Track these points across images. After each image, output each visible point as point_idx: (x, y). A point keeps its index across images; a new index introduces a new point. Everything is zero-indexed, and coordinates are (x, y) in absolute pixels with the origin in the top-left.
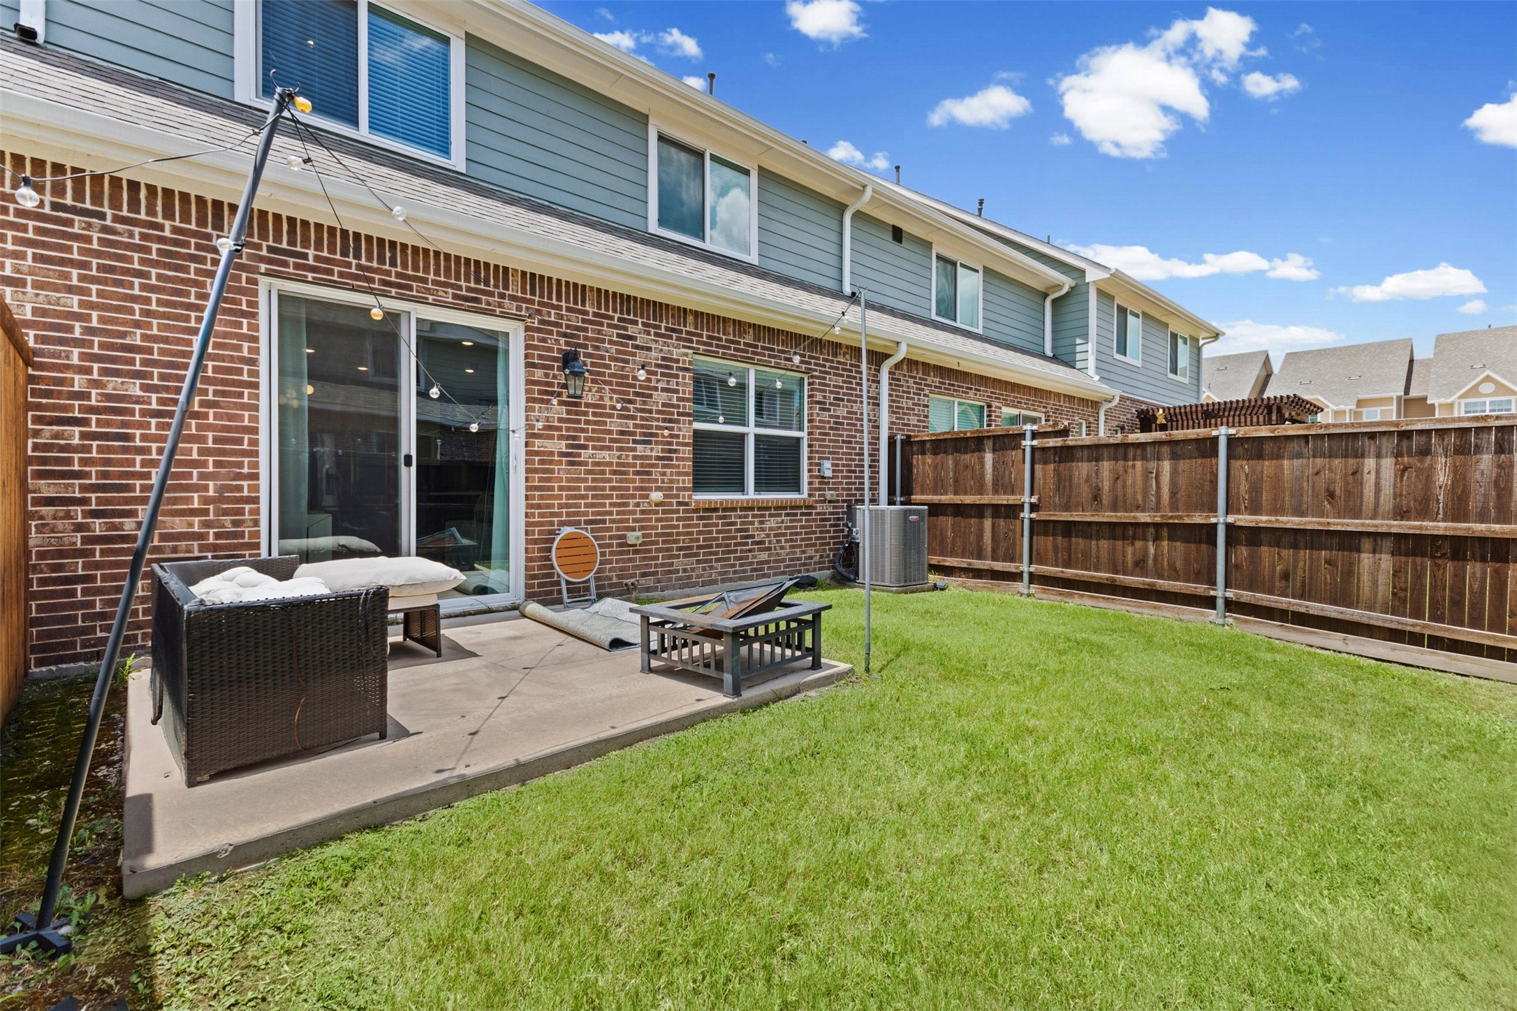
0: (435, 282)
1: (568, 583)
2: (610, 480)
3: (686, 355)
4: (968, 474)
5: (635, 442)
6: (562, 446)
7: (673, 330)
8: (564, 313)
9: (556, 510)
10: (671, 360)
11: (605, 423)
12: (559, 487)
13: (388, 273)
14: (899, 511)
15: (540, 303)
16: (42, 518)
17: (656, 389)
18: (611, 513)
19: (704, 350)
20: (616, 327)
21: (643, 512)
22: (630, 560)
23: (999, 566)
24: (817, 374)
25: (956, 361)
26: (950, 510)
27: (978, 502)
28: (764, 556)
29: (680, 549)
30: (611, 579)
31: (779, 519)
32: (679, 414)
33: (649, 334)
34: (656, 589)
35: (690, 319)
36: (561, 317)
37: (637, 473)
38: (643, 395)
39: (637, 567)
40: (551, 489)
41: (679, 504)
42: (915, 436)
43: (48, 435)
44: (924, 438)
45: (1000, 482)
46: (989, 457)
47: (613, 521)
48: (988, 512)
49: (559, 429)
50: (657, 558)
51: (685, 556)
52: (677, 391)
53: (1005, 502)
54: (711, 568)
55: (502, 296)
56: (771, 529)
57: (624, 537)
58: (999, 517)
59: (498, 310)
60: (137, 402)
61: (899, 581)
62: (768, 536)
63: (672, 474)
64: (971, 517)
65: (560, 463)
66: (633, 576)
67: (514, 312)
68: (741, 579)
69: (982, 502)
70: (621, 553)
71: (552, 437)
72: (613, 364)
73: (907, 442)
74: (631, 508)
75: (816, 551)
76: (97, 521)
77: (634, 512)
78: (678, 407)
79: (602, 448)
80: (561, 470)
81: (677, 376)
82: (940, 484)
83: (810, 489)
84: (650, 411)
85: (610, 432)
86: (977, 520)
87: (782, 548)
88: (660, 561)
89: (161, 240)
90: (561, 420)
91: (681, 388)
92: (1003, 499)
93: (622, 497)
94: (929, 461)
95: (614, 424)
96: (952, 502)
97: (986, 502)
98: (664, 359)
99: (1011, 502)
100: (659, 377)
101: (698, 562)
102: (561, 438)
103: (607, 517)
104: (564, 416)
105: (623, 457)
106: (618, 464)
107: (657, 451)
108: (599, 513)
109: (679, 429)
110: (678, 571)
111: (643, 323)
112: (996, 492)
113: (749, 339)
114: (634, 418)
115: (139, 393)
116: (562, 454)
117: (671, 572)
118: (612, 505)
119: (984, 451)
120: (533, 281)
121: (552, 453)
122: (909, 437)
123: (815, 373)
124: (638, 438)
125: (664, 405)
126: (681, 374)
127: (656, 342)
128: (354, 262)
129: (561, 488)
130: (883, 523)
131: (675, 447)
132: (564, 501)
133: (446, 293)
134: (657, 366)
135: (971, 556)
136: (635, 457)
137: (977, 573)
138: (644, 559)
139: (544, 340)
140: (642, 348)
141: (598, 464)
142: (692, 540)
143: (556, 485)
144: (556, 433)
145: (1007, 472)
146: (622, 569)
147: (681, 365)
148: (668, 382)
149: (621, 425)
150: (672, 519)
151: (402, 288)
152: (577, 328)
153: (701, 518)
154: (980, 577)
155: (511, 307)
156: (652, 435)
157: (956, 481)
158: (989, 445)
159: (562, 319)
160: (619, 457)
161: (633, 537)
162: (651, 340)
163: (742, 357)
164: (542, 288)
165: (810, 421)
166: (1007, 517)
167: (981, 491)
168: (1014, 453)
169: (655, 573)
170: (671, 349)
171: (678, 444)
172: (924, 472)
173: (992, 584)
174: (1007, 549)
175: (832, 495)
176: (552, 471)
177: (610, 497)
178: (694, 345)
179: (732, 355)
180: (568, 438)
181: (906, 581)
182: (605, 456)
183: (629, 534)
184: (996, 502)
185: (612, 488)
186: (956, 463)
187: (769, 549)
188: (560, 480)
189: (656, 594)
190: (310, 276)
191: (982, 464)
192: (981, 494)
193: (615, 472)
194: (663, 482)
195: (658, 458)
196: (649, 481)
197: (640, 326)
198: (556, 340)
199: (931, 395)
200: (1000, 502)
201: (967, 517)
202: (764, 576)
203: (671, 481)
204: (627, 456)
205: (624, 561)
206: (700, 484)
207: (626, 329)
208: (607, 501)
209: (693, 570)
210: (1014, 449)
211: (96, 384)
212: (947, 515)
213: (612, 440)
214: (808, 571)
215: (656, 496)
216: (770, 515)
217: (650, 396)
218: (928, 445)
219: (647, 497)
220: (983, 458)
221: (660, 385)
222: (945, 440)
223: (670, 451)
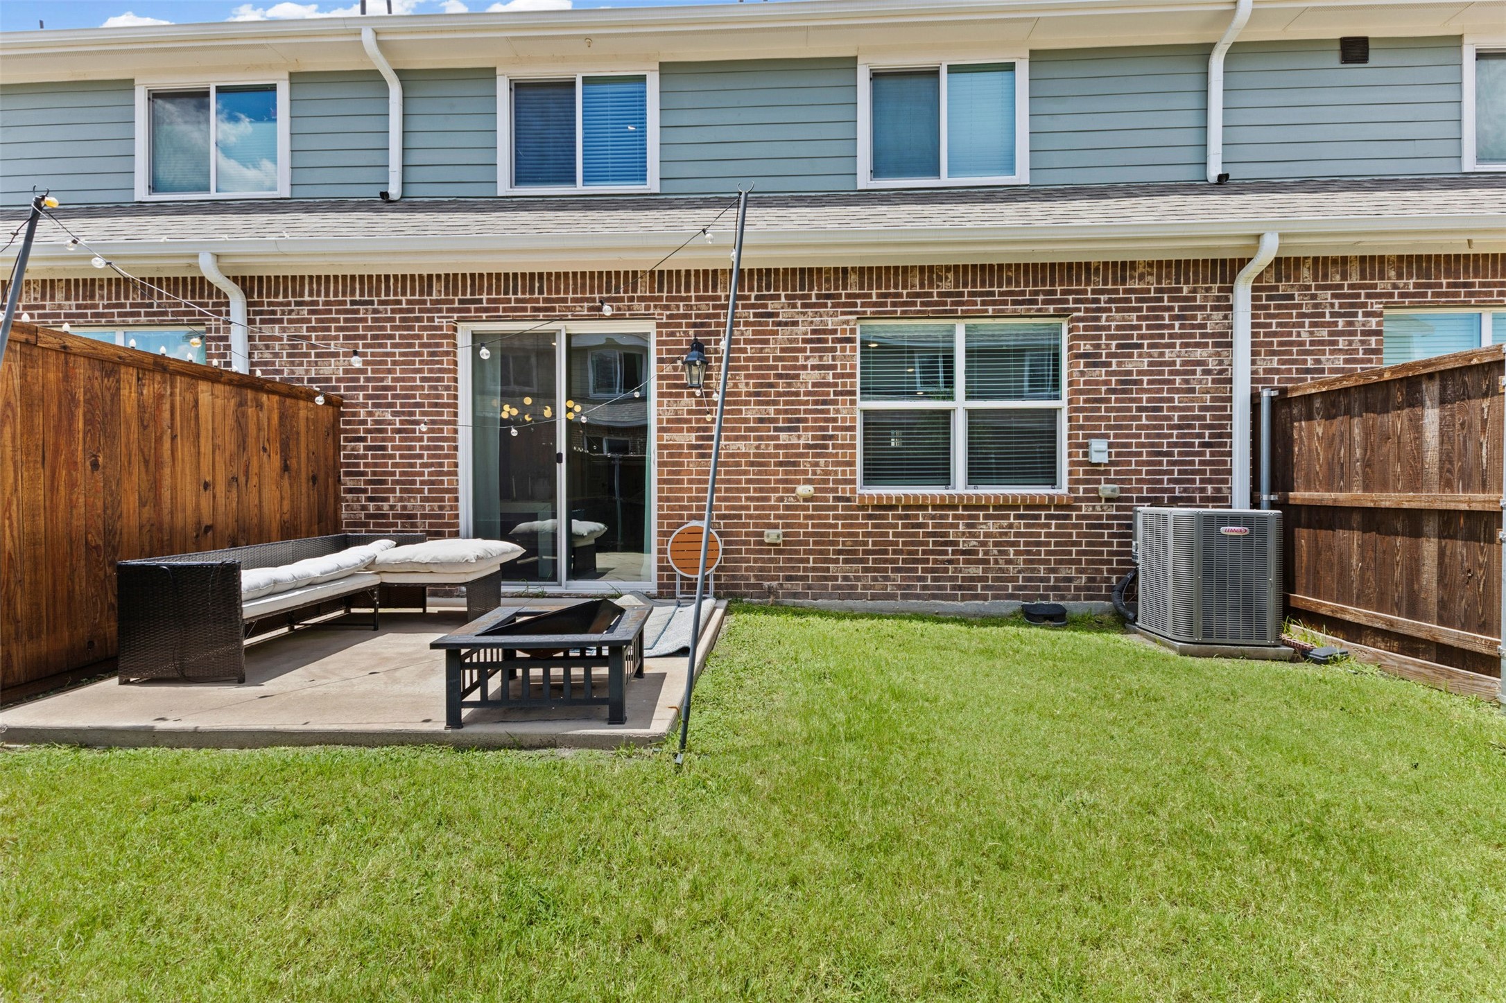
0: (574, 300)
1: (683, 578)
2: (746, 473)
3: (847, 322)
4: (1390, 448)
5: (776, 429)
6: (692, 438)
7: (828, 297)
8: (693, 303)
9: (686, 503)
10: (825, 332)
11: (740, 412)
12: (688, 480)
13: (537, 301)
14: (1191, 517)
15: (668, 299)
16: (347, 501)
17: (804, 367)
18: (748, 508)
19: (872, 313)
20: (753, 306)
21: (787, 508)
22: (771, 560)
23: (1451, 635)
24: (1081, 314)
25: (1463, 239)
26: (1356, 519)
27: (1406, 505)
28: (977, 571)
29: (839, 552)
30: (748, 578)
31: (1005, 523)
32: (836, 393)
33: (794, 306)
34: (806, 596)
35: (853, 278)
36: (691, 307)
37: (781, 464)
38: (787, 376)
39: (781, 570)
40: (680, 482)
41: (837, 499)
42: (1294, 390)
43: (349, 448)
44: (1308, 392)
45: (1457, 465)
46: (1431, 417)
47: (749, 517)
48: (1431, 526)
49: (689, 421)
50: (807, 561)
51: (846, 561)
52: (834, 367)
53: (1464, 507)
54: (886, 578)
55: (631, 299)
56: (987, 535)
57: (761, 535)
58: (1453, 537)
59: (627, 313)
60: (389, 424)
61: (1190, 632)
62: (983, 544)
63: (826, 464)
64: (1397, 534)
65: (690, 455)
66: (776, 578)
67: (643, 312)
68: (934, 597)
69: (1414, 505)
70: (761, 552)
71: (681, 430)
72: (748, 347)
73: (1281, 401)
74: (772, 503)
75: (1079, 571)
76: (372, 504)
77: (776, 508)
78: (836, 385)
79: (737, 438)
80: (691, 463)
81: (834, 350)
82: (1338, 470)
83: (1071, 482)
84: (797, 394)
85: (746, 420)
86: (1408, 541)
87: (1009, 562)
88: (811, 564)
89: (401, 311)
90: (690, 412)
91: (839, 363)
92: (1462, 500)
93: (761, 490)
94: (1320, 430)
95: (751, 412)
96: (1356, 504)
97: (1423, 505)
98: (814, 332)
99: (1477, 507)
100: (808, 354)
101: (866, 570)
102: (690, 430)
103: (743, 512)
104: (694, 407)
105: (762, 447)
106: (756, 455)
107: (806, 438)
108: (733, 508)
109: (837, 411)
110: (836, 578)
111: (787, 297)
112: (1447, 484)
113: (947, 287)
114: (775, 403)
115: (390, 418)
116: (691, 447)
117: (826, 578)
118: (747, 499)
119: (1422, 404)
120: (660, 278)
121: (681, 446)
122: (1283, 391)
123: (1075, 314)
124: (781, 425)
125: (814, 385)
126: (838, 346)
127: (804, 314)
128: (513, 297)
129: (691, 481)
130: (1165, 537)
131: (831, 433)
132: (694, 494)
133: (582, 307)
134: (805, 341)
135: (1397, 608)
136: (777, 447)
137: (1410, 645)
138: (790, 560)
139: (673, 334)
140: (786, 324)
141: (732, 455)
142: (856, 543)
143: (685, 477)
144: (685, 426)
145: (1471, 446)
146: (761, 569)
147: (839, 336)
148: (821, 358)
149: (759, 412)
150: (827, 517)
151: (547, 312)
152: (708, 316)
153: (870, 517)
154: (1414, 653)
155: (640, 307)
156: (799, 420)
157: (1367, 464)
158: (1431, 391)
159: (691, 309)
160: (758, 447)
161: (771, 535)
162: (798, 313)
163: (934, 312)
164: (670, 283)
165: (1070, 384)
166: (1471, 536)
167: (1415, 482)
168: (1486, 403)
169: (806, 578)
170: (825, 318)
171: (835, 429)
172: (1310, 450)
173: (1434, 670)
174: (1472, 605)
175: (1114, 490)
176: (681, 464)
177: (747, 490)
178: (859, 309)
179: (919, 312)
180: (698, 430)
181: (1205, 636)
182: (741, 446)
183: (767, 531)
184: (1444, 506)
185: (749, 481)
186: (1367, 432)
187: (986, 562)
188: (691, 473)
189: (807, 602)
190: (484, 315)
191: (1417, 426)
192: (1416, 490)
193: (752, 464)
194: (814, 473)
195: (807, 446)
196: (796, 473)
197: (783, 300)
198: (684, 332)
199: (1386, 312)
200: (1452, 506)
201: (1387, 534)
202: (976, 597)
203: (826, 473)
204: (767, 446)
205: (763, 560)
206: (872, 476)
207: (766, 306)
208: (743, 495)
209: (857, 579)
210: (1485, 395)
211: (370, 414)
212: (1351, 528)
213: (748, 429)
214: (1063, 598)
215: (804, 490)
216: (987, 517)
217: (797, 377)
218: (1317, 403)
219: (793, 490)
220: (1421, 417)
221: (809, 363)
222: (1346, 390)
223: (824, 438)
